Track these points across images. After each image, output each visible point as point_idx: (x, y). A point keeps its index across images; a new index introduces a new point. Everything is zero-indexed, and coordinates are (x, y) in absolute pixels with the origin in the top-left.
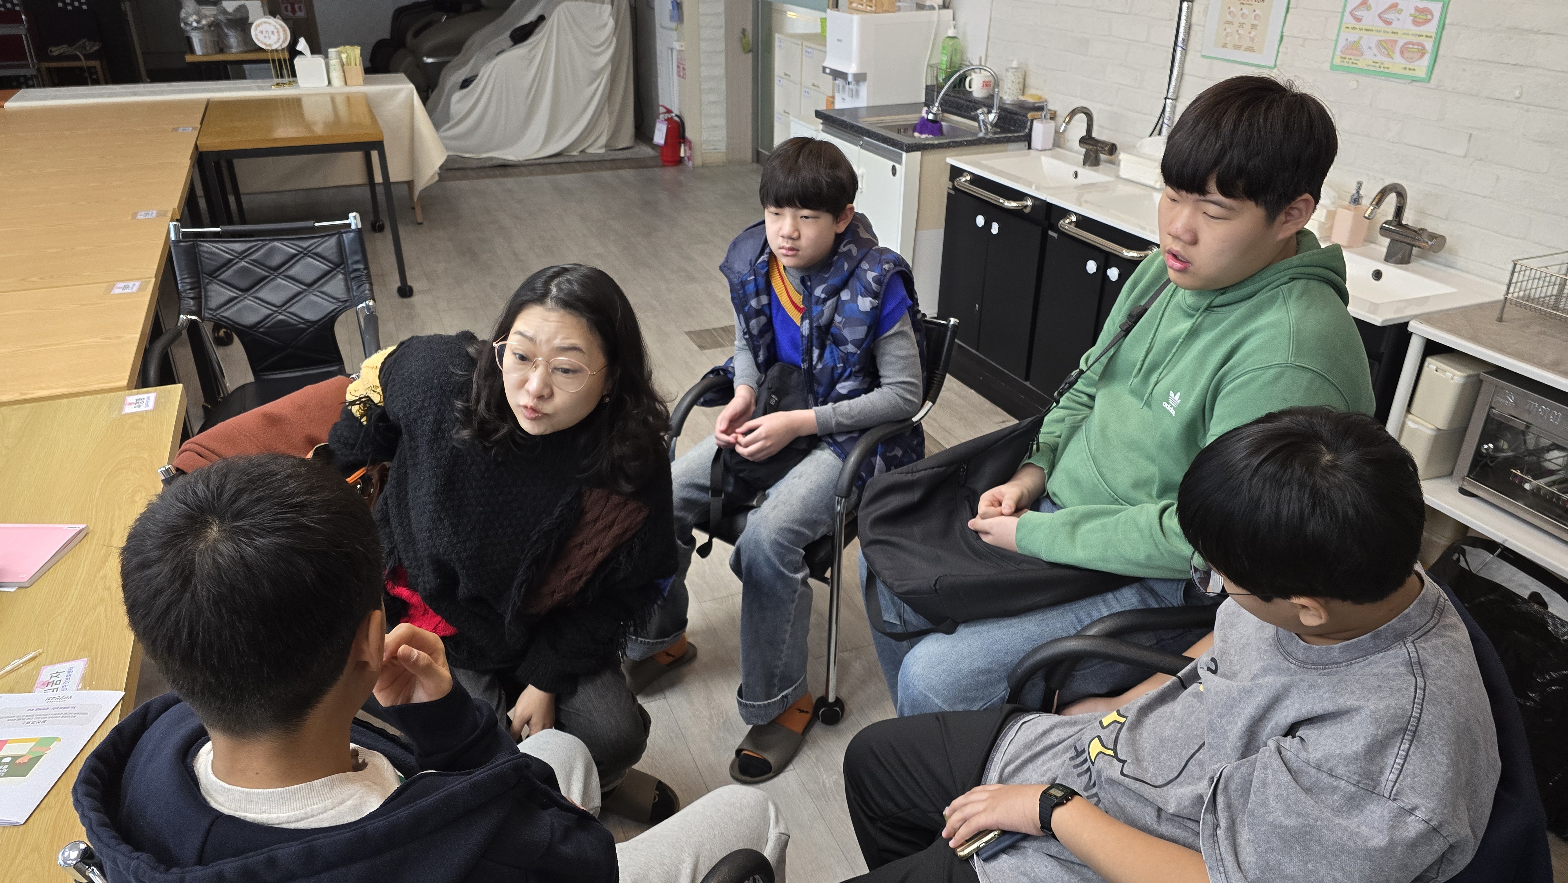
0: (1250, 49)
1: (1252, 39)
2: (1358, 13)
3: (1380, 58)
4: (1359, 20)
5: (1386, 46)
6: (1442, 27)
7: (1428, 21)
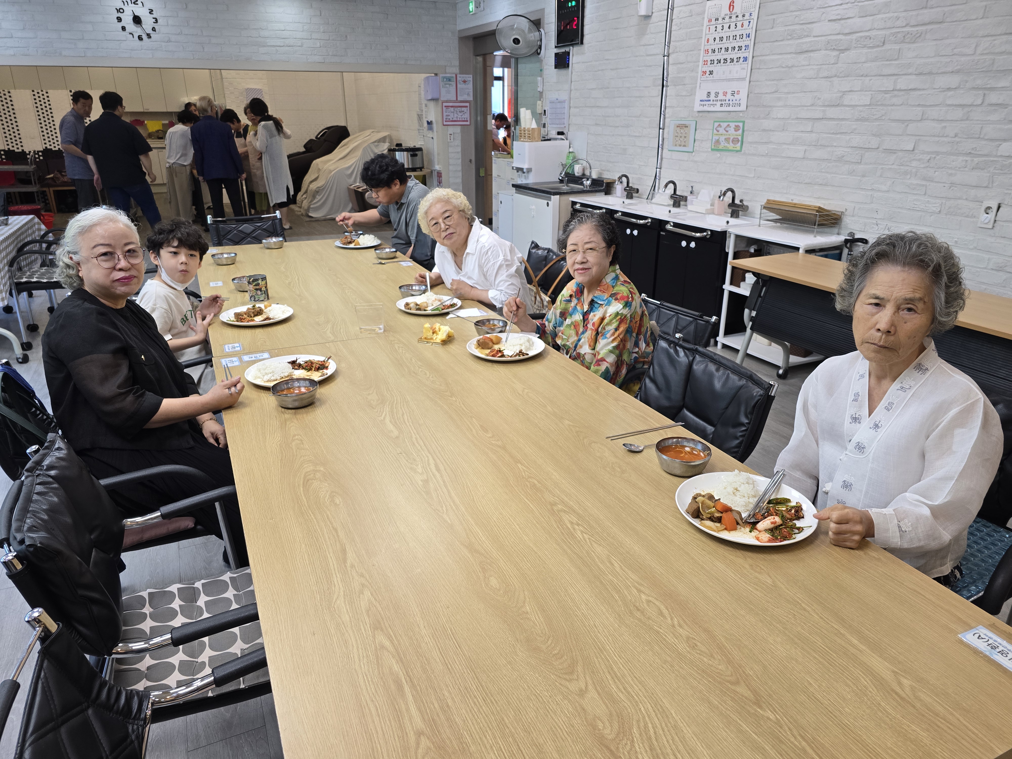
0: (685, 146)
1: (685, 142)
2: (718, 129)
3: (726, 144)
4: (718, 131)
5: (727, 140)
6: (743, 131)
7: (739, 130)
